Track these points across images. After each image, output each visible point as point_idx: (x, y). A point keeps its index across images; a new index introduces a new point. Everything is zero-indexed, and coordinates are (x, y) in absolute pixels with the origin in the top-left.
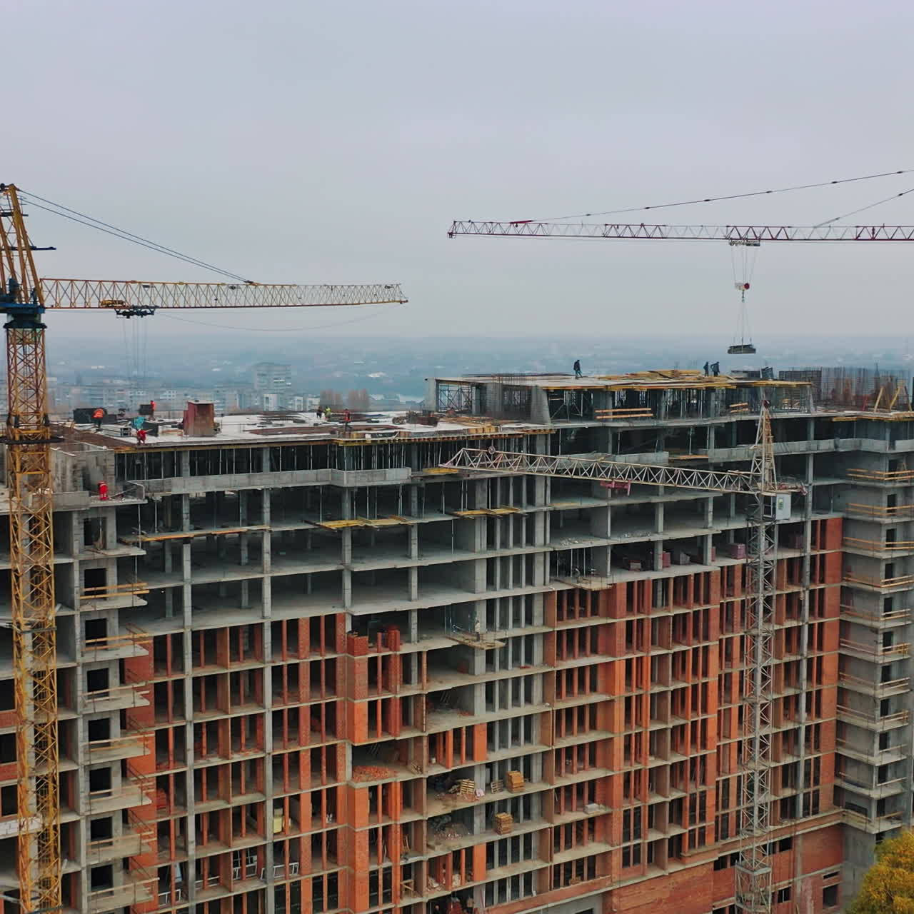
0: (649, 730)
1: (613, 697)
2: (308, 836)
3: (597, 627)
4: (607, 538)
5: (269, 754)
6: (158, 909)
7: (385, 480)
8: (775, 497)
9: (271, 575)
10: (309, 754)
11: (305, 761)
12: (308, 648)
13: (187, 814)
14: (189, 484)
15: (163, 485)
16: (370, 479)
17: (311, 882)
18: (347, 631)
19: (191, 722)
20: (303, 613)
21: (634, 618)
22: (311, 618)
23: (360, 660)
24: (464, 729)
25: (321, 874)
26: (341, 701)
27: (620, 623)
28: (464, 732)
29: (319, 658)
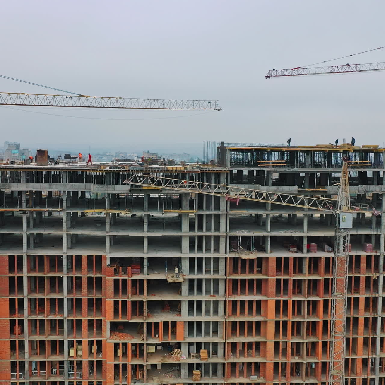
0: (291, 341)
1: (267, 320)
2: (87, 361)
3: (261, 279)
4: (267, 232)
5: (66, 318)
6: (10, 380)
7: (115, 190)
8: (339, 214)
9: (67, 233)
10: (87, 322)
11: (85, 324)
12: (86, 270)
13: (24, 339)
14: (20, 186)
15: (5, 186)
16: (106, 189)
17: (88, 383)
18: (107, 264)
19: (26, 297)
20: (84, 253)
21: (282, 278)
22: (88, 256)
23: (109, 279)
24: (170, 323)
25: (93, 381)
26: (104, 299)
27: (272, 279)
28: (170, 324)
29: (92, 276)
